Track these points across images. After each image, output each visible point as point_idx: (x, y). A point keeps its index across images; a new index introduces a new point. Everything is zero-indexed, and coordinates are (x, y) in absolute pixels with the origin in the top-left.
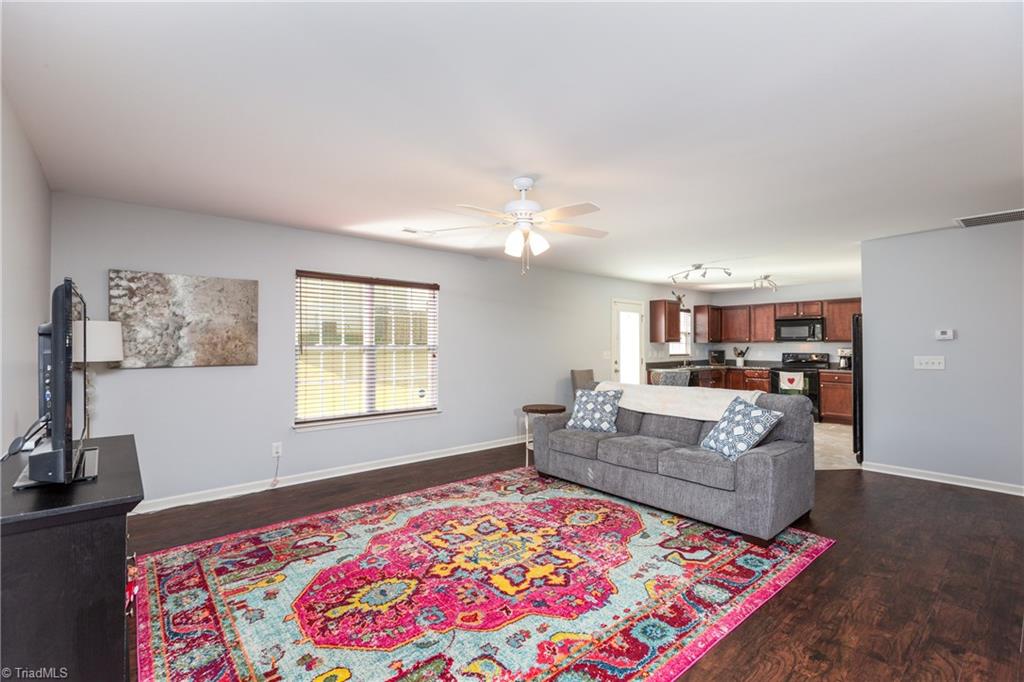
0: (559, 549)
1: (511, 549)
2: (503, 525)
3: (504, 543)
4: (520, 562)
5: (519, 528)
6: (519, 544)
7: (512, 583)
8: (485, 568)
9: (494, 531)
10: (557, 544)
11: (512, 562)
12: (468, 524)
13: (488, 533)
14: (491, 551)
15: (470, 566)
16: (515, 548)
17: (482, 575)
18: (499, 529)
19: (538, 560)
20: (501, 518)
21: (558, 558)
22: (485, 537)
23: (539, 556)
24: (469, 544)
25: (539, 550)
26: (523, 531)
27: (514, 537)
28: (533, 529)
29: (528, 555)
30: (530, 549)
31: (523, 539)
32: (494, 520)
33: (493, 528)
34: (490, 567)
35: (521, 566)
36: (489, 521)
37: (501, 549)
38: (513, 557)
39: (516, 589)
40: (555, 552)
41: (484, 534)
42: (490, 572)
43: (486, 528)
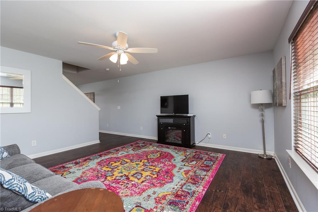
0: (108, 171)
1: (126, 169)
2: (131, 178)
3: (129, 170)
4: (123, 165)
5: (124, 178)
6: (123, 171)
7: (124, 161)
8: (133, 162)
9: (134, 174)
10: (109, 173)
11: (125, 165)
12: (147, 176)
13: (136, 173)
14: (132, 167)
15: (137, 163)
16: (125, 169)
17: (133, 161)
18: (132, 176)
19: (117, 166)
20: (133, 182)
21: (110, 168)
22: (136, 172)
23: (116, 168)
24: (141, 168)
25: (116, 170)
26: (122, 176)
27: (125, 173)
28: (117, 178)
29: (120, 168)
30: (119, 169)
31: (122, 173)
32: (136, 180)
33: (135, 176)
34: (131, 163)
35: (122, 164)
36: (138, 179)
37: (130, 168)
38: (125, 166)
39: (123, 160)
40: (110, 170)
41: (138, 173)
42: (131, 162)
43: (139, 175)
